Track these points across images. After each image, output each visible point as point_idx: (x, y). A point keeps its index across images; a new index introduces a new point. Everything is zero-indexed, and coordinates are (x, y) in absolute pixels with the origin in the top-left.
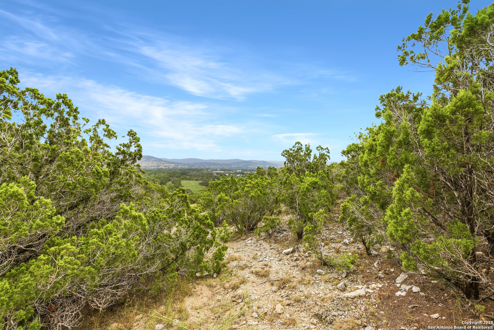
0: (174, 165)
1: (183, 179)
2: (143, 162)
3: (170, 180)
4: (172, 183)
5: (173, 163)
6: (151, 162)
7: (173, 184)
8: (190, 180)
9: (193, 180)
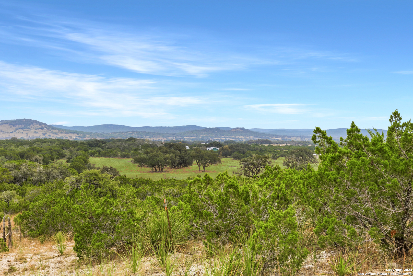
0: (77, 135)
1: (92, 154)
2: (18, 131)
3: (61, 156)
4: (68, 161)
5: (74, 133)
6: (33, 131)
7: (69, 164)
8: (109, 156)
9: (115, 156)
